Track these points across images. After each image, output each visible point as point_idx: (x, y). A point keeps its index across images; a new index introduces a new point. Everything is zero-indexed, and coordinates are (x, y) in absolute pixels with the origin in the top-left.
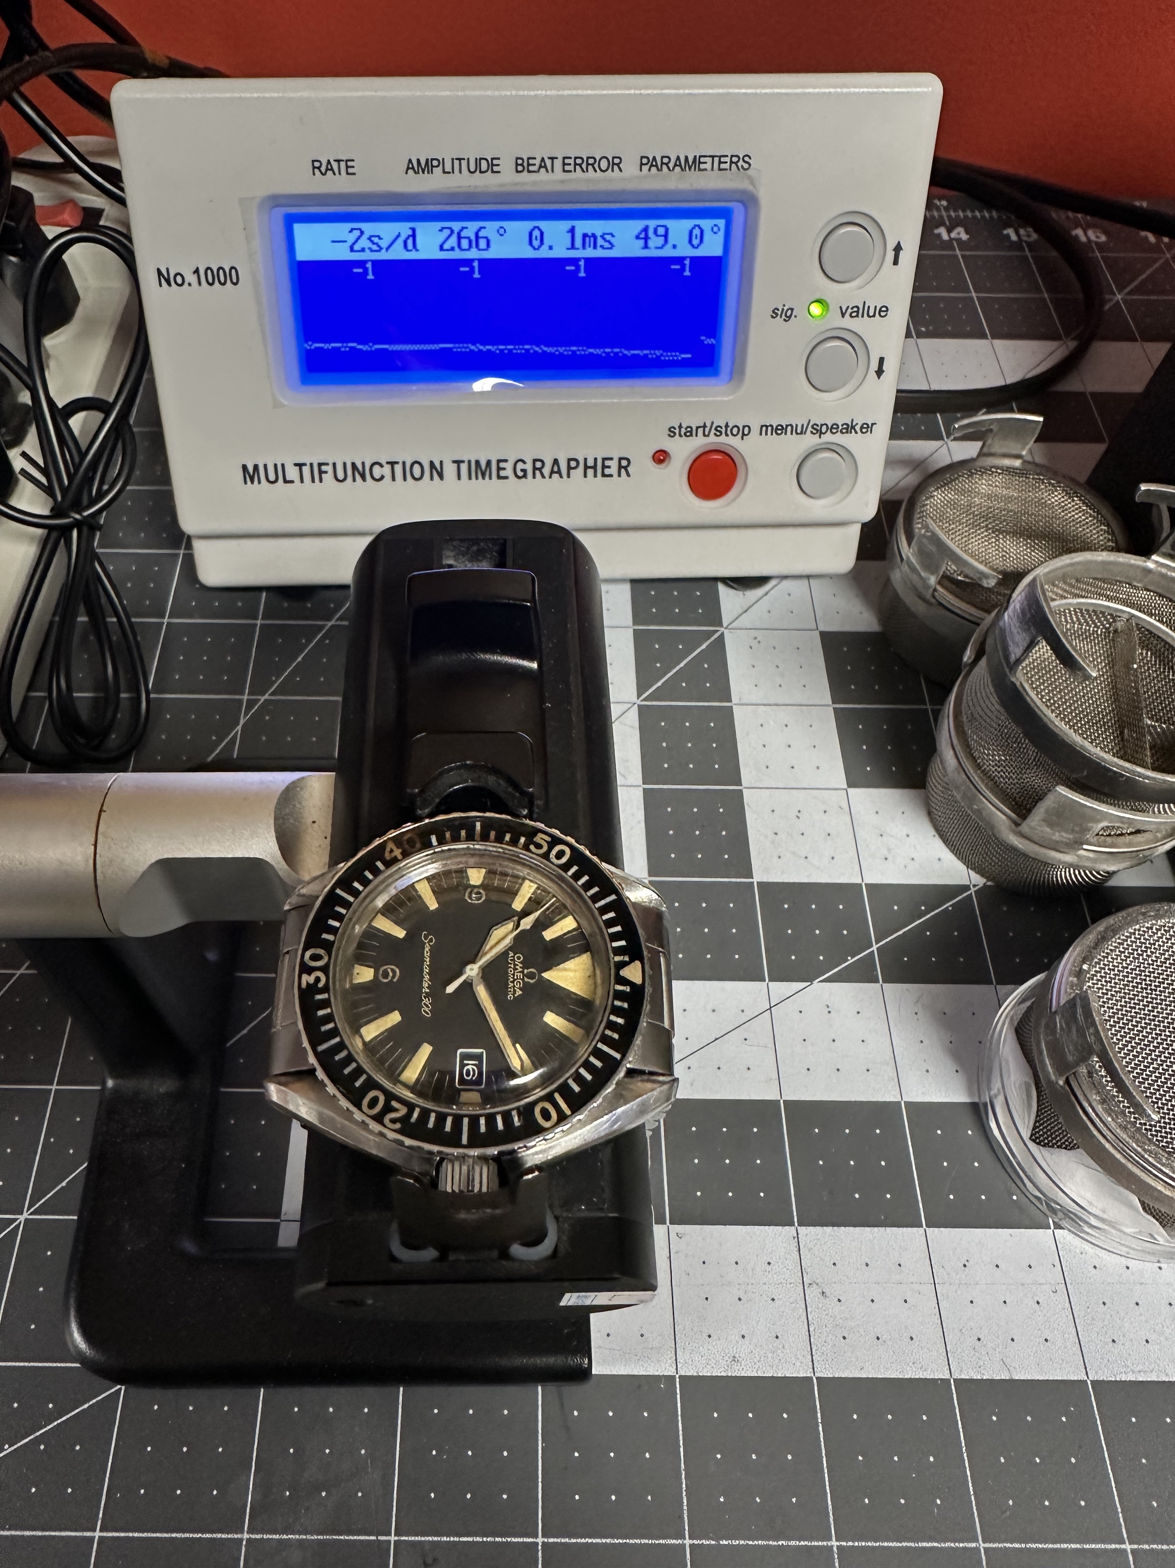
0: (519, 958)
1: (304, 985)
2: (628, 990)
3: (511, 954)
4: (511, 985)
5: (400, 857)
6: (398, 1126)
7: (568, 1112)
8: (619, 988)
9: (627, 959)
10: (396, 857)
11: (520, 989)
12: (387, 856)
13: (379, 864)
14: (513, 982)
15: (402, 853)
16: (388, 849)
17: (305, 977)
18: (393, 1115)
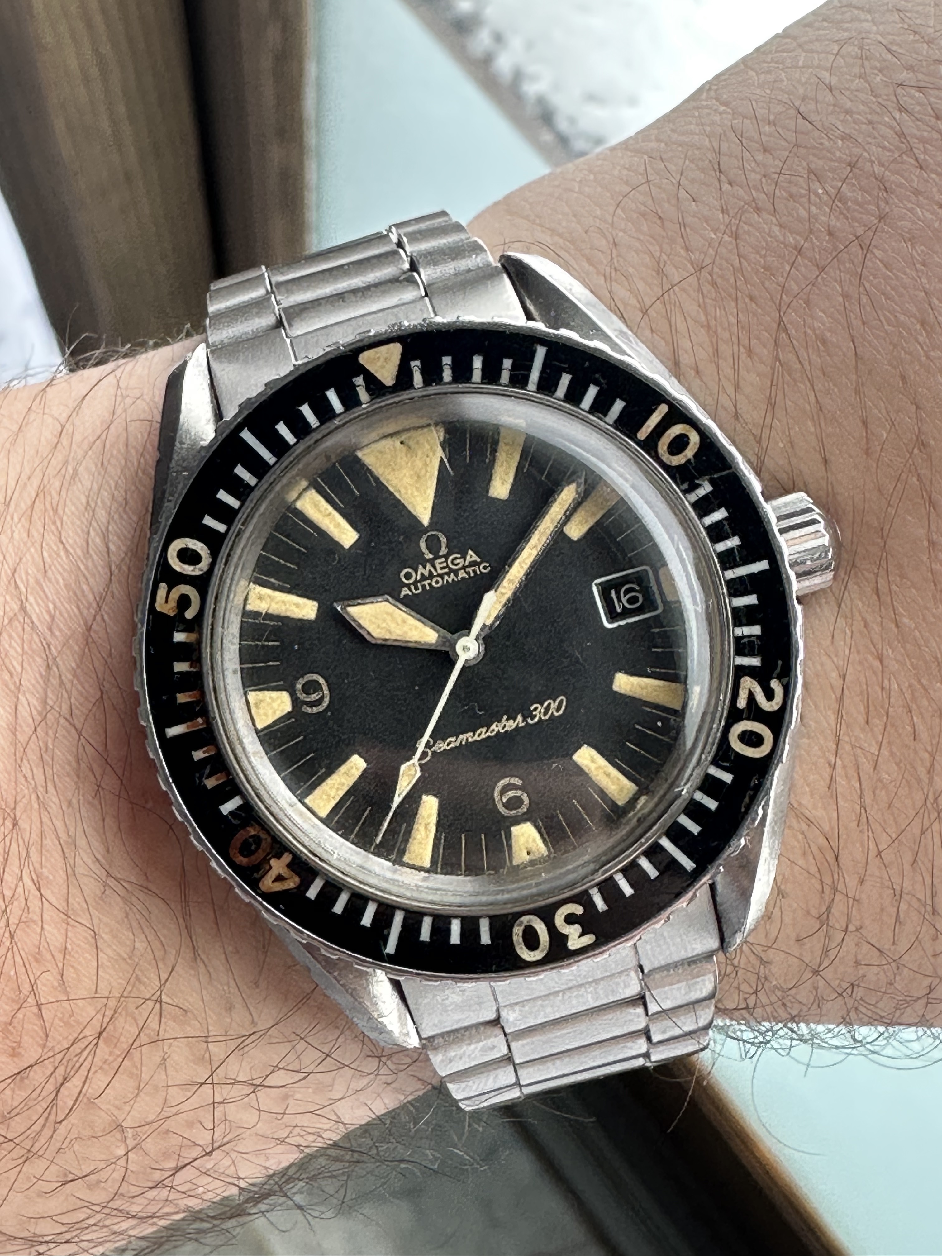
0: (408, 576)
1: (589, 939)
2: (418, 363)
3: (405, 591)
4: (462, 574)
5: (287, 858)
6: (775, 684)
7: (663, 409)
8: (418, 379)
9: (359, 381)
10: (289, 866)
11: (464, 557)
12: (292, 883)
13: (312, 893)
14: (456, 573)
15: (278, 856)
16: (278, 887)
17: (574, 943)
18: (760, 697)
